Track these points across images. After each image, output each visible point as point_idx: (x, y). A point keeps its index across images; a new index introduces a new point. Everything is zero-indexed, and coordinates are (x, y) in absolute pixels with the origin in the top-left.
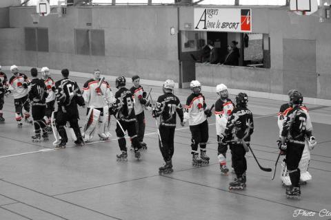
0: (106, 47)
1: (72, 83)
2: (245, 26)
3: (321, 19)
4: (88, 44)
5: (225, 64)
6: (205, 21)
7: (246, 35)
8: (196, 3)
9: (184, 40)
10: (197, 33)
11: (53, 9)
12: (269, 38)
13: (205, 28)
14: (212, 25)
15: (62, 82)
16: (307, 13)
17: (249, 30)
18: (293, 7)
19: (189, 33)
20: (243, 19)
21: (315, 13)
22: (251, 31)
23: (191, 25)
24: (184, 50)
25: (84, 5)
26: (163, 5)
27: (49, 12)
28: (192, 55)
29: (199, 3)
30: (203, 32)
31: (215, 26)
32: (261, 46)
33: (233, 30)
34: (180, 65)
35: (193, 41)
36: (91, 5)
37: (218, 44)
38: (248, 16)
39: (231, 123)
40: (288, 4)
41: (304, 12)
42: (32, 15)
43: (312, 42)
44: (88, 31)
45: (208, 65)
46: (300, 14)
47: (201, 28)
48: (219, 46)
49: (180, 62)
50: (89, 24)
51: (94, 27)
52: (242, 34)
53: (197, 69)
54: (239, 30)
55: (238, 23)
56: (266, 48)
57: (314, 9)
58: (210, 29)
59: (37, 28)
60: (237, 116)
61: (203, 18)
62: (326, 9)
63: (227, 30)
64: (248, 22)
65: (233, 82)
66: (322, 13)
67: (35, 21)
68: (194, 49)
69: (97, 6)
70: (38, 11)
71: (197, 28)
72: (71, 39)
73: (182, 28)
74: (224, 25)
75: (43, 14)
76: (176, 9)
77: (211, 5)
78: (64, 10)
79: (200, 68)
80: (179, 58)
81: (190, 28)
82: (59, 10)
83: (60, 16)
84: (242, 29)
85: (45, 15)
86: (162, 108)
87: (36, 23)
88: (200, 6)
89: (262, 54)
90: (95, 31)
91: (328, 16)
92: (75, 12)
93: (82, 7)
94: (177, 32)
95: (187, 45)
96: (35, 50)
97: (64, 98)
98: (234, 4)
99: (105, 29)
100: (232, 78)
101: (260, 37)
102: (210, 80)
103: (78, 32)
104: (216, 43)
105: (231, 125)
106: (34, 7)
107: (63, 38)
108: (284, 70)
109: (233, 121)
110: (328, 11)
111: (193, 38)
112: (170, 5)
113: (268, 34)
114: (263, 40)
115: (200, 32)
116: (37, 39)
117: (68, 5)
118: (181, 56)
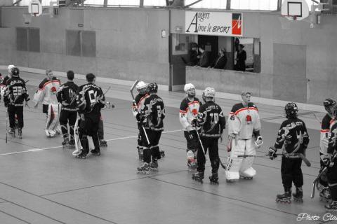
0: (97, 49)
1: (95, 89)
2: (236, 31)
3: (312, 25)
4: (79, 45)
5: (215, 68)
6: (196, 24)
7: (237, 39)
8: (188, 6)
9: (175, 43)
10: (188, 37)
11: (45, 9)
12: (260, 43)
13: (196, 32)
14: (203, 28)
15: (84, 88)
16: (298, 19)
17: (240, 34)
18: (284, 12)
19: (179, 36)
20: (234, 23)
21: (307, 18)
22: (241, 36)
23: (182, 28)
24: (175, 53)
25: (75, 6)
26: (155, 7)
27: (40, 12)
28: (183, 58)
29: (191, 7)
30: (194, 35)
31: (206, 29)
32: (252, 50)
33: (224, 34)
34: (170, 67)
35: (184, 44)
36: (83, 6)
37: (209, 48)
38: (239, 20)
39: (281, 138)
40: (279, 9)
41: (295, 17)
42: (24, 15)
43: (303, 48)
44: (79, 32)
45: (198, 69)
46: (291, 19)
47: (192, 31)
48: (210, 50)
49: (170, 64)
50: (81, 25)
51: (85, 28)
52: (233, 38)
53: (187, 72)
54: (230, 34)
55: (229, 27)
56: (257, 52)
57: (305, 15)
58: (200, 33)
59: (29, 28)
60: (287, 130)
61: (194, 22)
62: (317, 15)
63: (218, 33)
64: (239, 27)
65: (222, 86)
66: (313, 19)
67: (26, 21)
68: (184, 52)
69: (89, 7)
70: (30, 12)
71: (188, 31)
72: (62, 40)
73: (173, 31)
74: (216, 29)
75: (35, 14)
76: (168, 12)
77: (202, 9)
78: (56, 11)
79: (190, 71)
80: (170, 61)
81: (181, 31)
82: (51, 11)
83: (52, 16)
84: (233, 33)
85: (37, 15)
86: (205, 119)
87: (28, 23)
88: (191, 10)
89: (252, 58)
90: (86, 33)
91: (319, 22)
92: (68, 13)
93: (74, 8)
94: (168, 35)
95: (178, 48)
96: (26, 50)
97: (84, 105)
98: (225, 8)
99: (96, 31)
100: (222, 82)
101: (250, 41)
102: (200, 84)
103: (69, 33)
104: (206, 47)
105: (282, 140)
106: (26, 8)
107: (54, 39)
108: (274, 75)
109: (283, 135)
110: (319, 17)
111: (184, 41)
112: (161, 7)
113: (259, 39)
114: (254, 44)
115: (191, 35)
116: (28, 39)
117: (60, 6)
118: (172, 59)
